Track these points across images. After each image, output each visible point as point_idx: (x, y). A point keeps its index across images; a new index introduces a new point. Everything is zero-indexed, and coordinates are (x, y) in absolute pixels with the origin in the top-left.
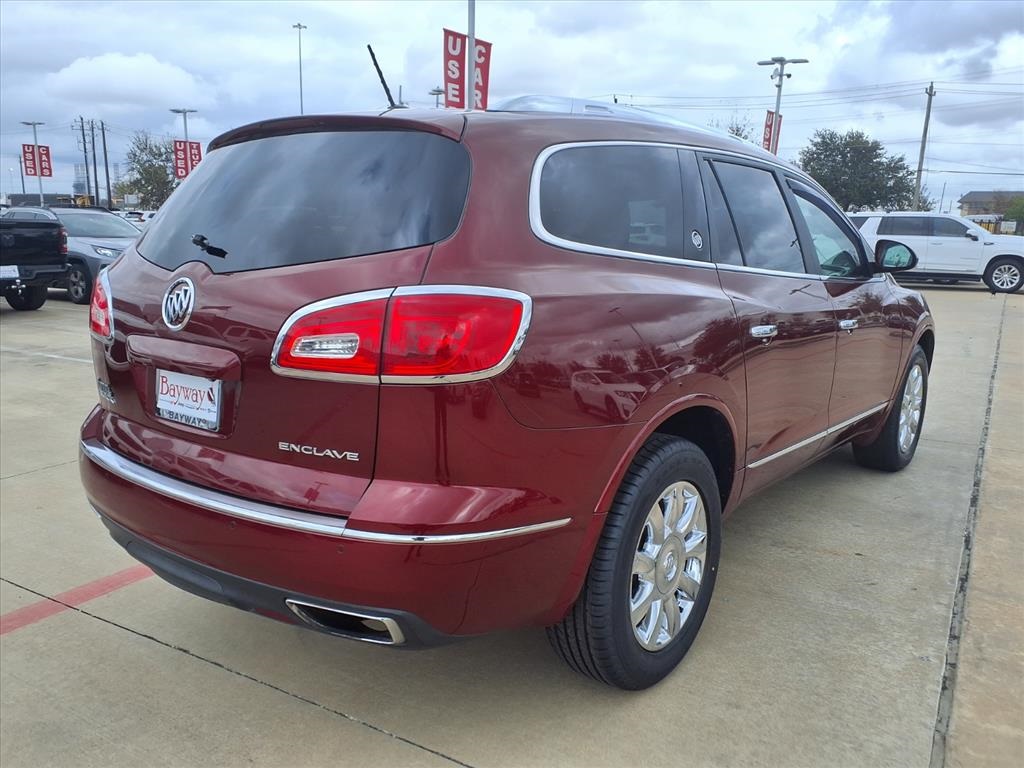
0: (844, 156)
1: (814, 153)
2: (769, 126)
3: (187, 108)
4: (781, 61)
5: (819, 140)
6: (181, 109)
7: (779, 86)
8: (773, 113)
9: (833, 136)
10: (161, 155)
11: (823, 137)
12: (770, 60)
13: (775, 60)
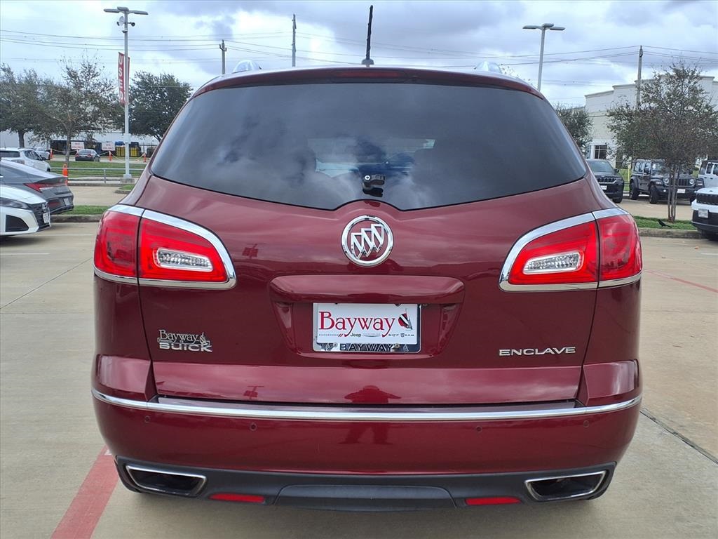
0: (162, 95)
1: (137, 90)
2: (121, 66)
4: (126, 11)
5: (139, 80)
7: (125, 32)
8: (122, 55)
9: (150, 77)
11: (143, 78)
12: (116, 8)
13: (120, 10)
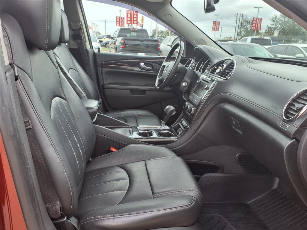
3: (260, 7)
6: (258, 7)
10: (249, 23)
